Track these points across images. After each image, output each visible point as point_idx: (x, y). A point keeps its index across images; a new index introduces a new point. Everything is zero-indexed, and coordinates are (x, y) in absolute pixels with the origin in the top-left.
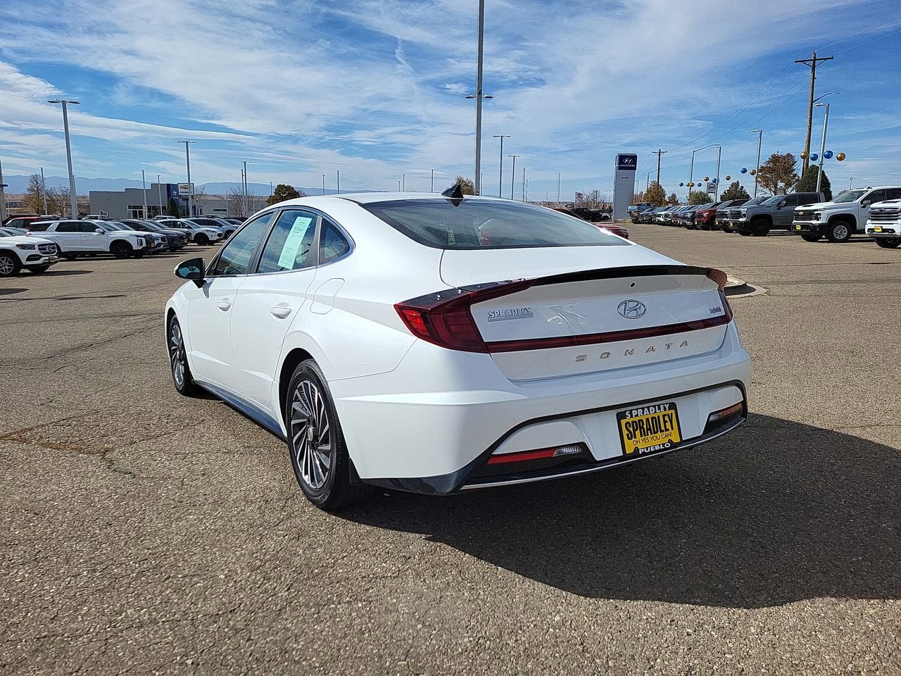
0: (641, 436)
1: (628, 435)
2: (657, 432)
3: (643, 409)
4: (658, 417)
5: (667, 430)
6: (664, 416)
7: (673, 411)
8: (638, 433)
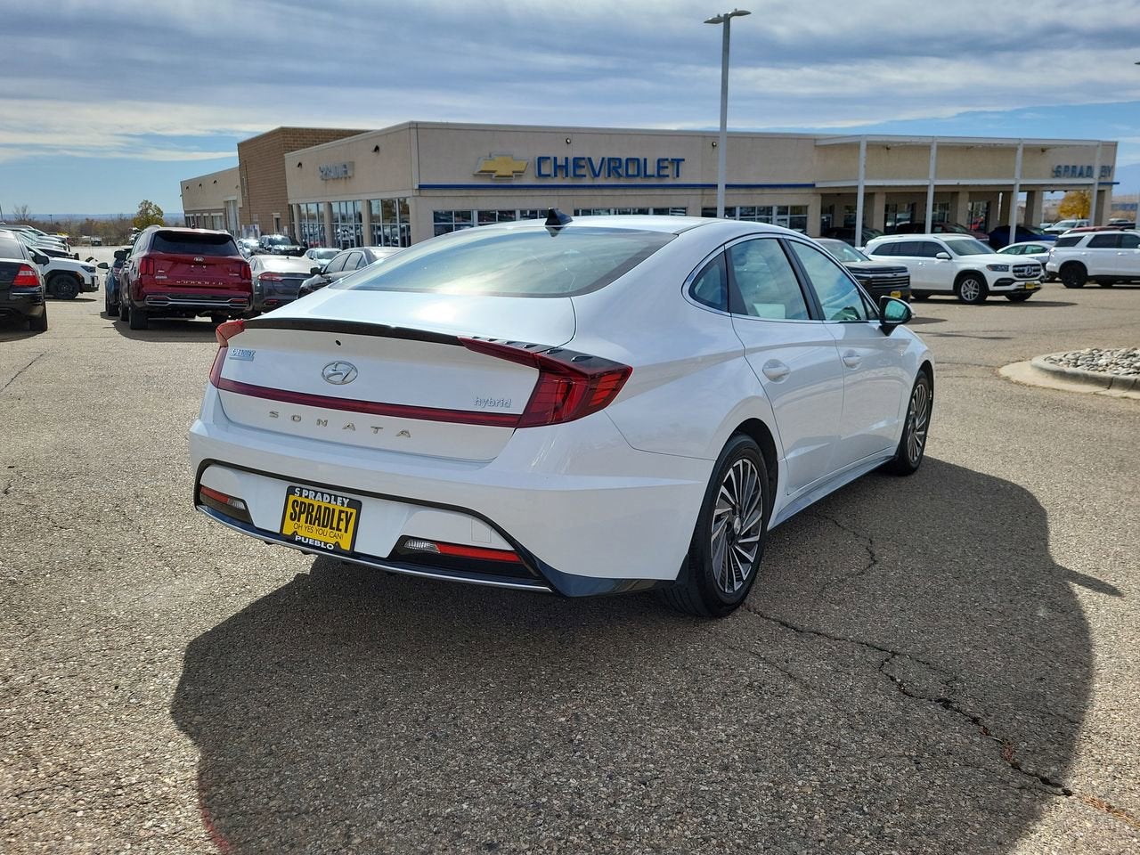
0: (306, 522)
1: (292, 514)
2: (326, 527)
3: (316, 492)
4: (334, 510)
5: (339, 530)
6: (341, 512)
7: (354, 511)
8: (303, 517)
